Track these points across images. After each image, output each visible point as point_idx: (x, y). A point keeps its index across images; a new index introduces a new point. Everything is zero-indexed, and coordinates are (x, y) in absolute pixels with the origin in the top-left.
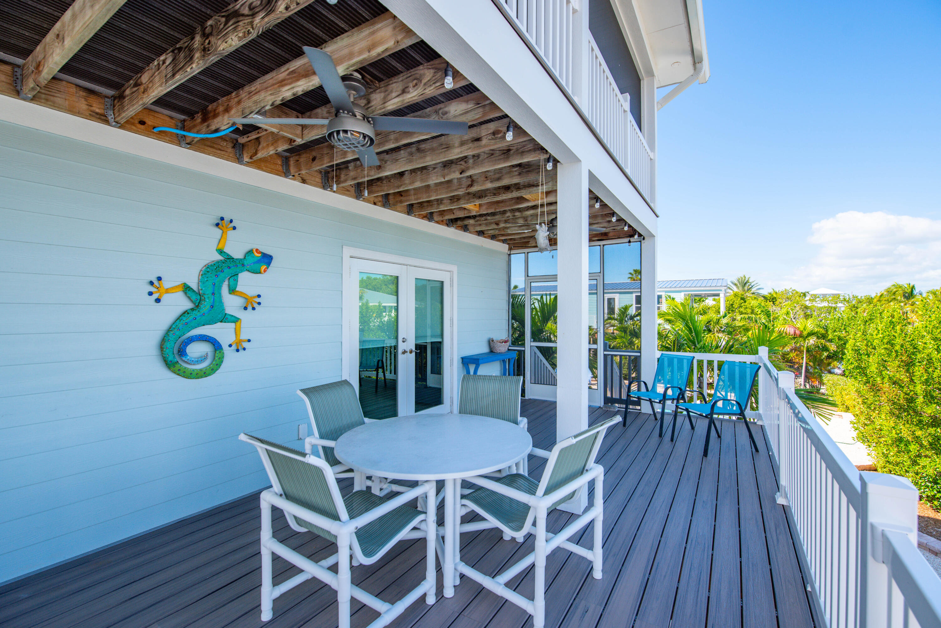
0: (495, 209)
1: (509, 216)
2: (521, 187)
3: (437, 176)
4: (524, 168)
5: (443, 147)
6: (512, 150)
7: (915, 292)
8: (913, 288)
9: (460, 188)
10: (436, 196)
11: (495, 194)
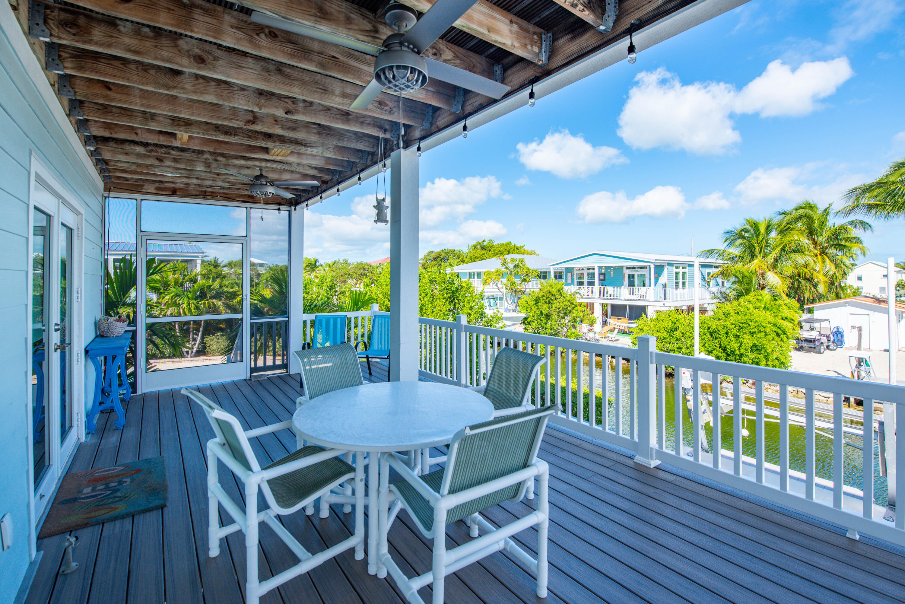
0: (215, 149)
1: (209, 159)
2: (287, 141)
3: (248, 101)
4: (324, 129)
5: (318, 86)
6: (352, 115)
7: (318, 264)
8: (316, 261)
9: (235, 120)
10: (189, 115)
11: (249, 137)
